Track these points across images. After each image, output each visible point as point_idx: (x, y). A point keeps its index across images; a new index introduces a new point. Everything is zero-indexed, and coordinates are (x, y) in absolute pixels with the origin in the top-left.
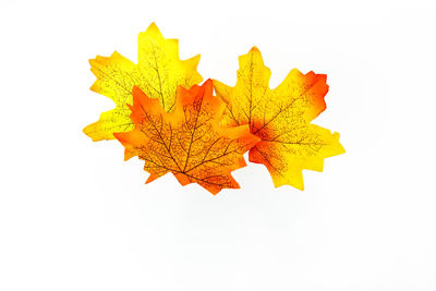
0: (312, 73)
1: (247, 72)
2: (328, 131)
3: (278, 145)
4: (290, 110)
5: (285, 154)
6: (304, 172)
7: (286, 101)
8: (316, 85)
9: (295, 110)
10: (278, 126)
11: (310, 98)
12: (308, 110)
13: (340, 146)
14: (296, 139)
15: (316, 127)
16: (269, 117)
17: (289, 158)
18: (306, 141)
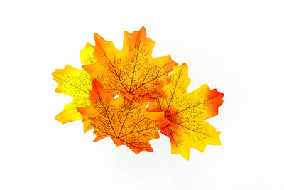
0: (215, 90)
3: (181, 128)
4: (195, 108)
5: (183, 135)
6: (192, 149)
8: (215, 98)
9: (198, 110)
10: (185, 116)
12: (206, 112)
13: (219, 140)
14: (193, 128)
15: (207, 123)
16: (181, 109)
17: (185, 138)
18: (199, 131)
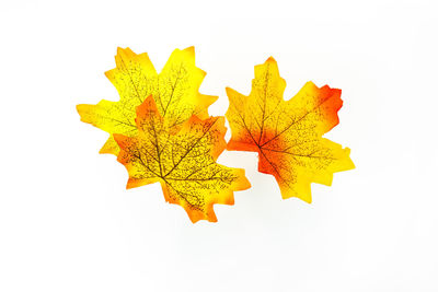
1: (262, 82)
2: (339, 146)
7: (299, 113)
11: (323, 112)
